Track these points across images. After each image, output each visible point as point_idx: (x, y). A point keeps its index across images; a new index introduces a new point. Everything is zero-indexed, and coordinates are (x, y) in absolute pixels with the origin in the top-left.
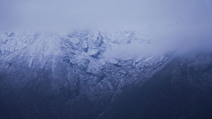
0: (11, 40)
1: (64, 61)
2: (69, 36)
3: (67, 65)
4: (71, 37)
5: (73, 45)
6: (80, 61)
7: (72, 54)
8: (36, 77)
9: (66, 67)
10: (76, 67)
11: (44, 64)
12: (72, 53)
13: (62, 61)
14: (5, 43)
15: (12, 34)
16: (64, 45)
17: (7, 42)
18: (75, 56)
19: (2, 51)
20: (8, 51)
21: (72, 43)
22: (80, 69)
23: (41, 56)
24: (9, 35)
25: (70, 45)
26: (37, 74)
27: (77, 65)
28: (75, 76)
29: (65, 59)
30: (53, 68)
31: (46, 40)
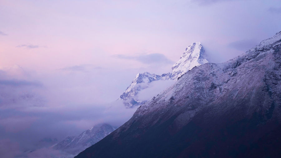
0: (233, 79)
1: (263, 90)
2: (274, 69)
3: (265, 94)
4: (277, 70)
5: (277, 76)
6: (280, 90)
7: (274, 85)
8: (235, 106)
9: (264, 95)
10: (275, 95)
11: (246, 94)
12: (273, 83)
13: (261, 91)
14: (227, 82)
15: (235, 74)
16: (267, 78)
17: (229, 82)
18: (276, 85)
19: (222, 89)
20: (227, 89)
21: (276, 75)
22: (278, 96)
23: (245, 88)
24: (232, 75)
25: (273, 76)
26: (237, 104)
27: (276, 93)
28: (269, 103)
29: (264, 88)
30: (252, 97)
31: (254, 75)
